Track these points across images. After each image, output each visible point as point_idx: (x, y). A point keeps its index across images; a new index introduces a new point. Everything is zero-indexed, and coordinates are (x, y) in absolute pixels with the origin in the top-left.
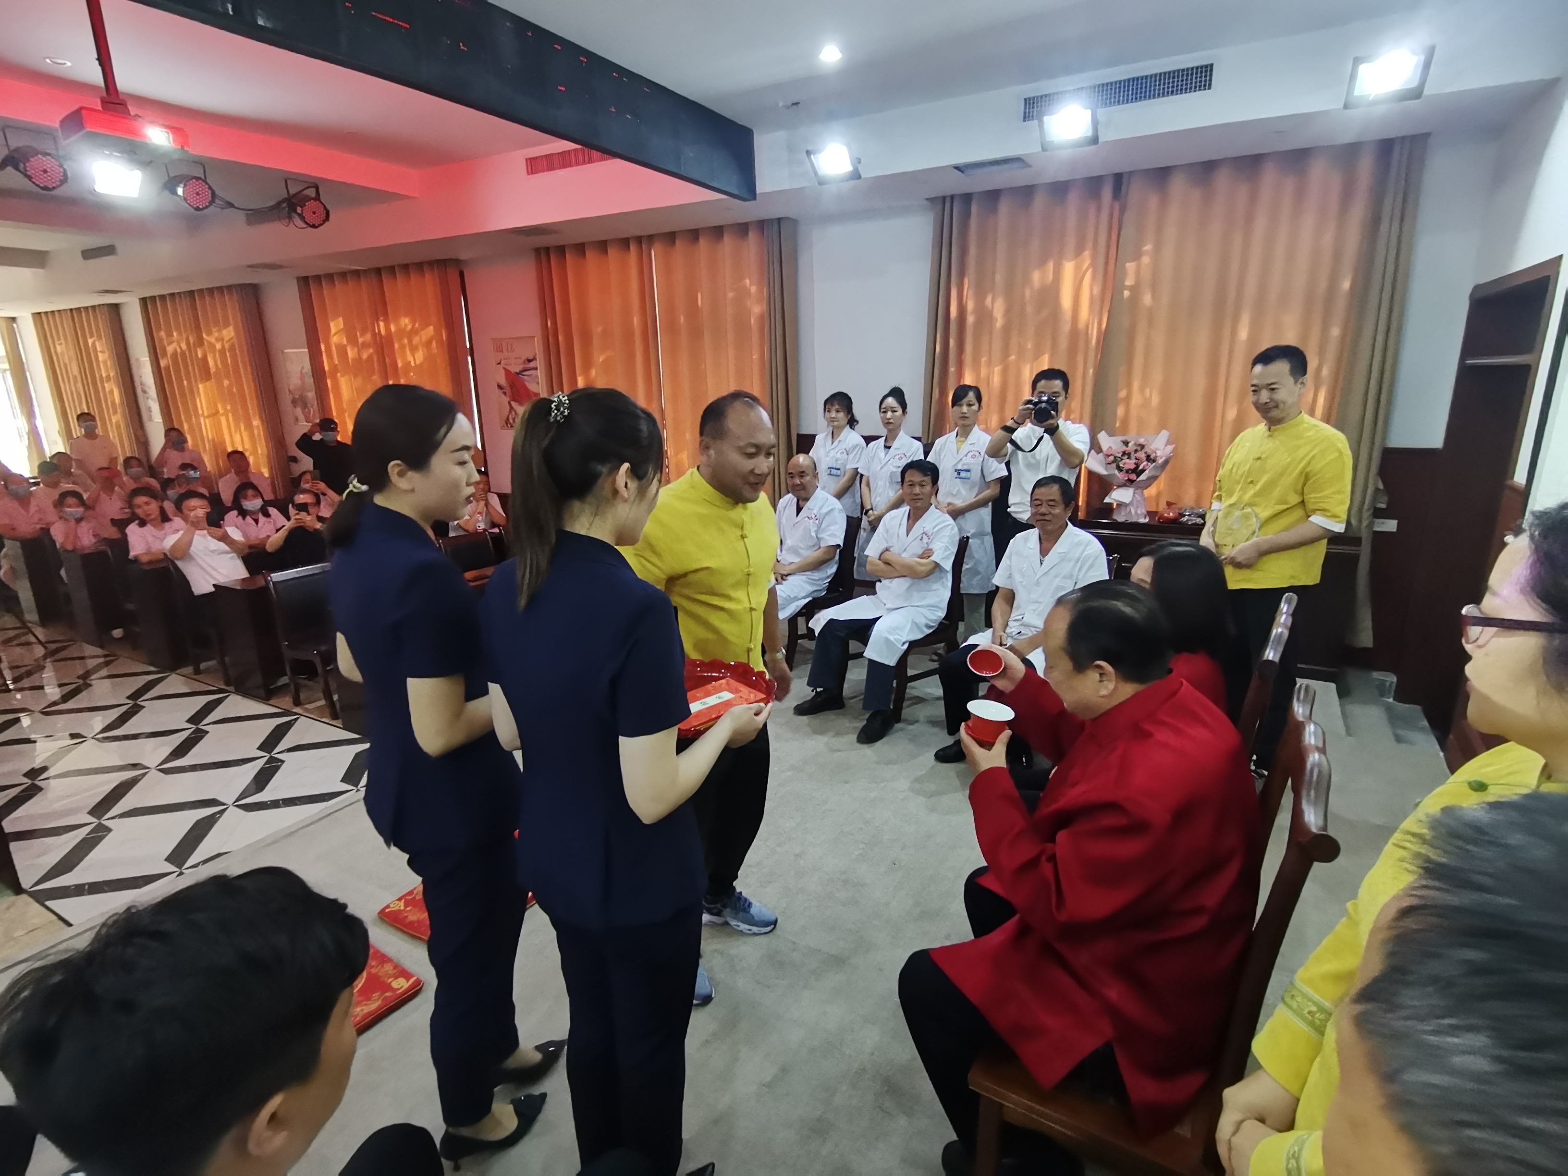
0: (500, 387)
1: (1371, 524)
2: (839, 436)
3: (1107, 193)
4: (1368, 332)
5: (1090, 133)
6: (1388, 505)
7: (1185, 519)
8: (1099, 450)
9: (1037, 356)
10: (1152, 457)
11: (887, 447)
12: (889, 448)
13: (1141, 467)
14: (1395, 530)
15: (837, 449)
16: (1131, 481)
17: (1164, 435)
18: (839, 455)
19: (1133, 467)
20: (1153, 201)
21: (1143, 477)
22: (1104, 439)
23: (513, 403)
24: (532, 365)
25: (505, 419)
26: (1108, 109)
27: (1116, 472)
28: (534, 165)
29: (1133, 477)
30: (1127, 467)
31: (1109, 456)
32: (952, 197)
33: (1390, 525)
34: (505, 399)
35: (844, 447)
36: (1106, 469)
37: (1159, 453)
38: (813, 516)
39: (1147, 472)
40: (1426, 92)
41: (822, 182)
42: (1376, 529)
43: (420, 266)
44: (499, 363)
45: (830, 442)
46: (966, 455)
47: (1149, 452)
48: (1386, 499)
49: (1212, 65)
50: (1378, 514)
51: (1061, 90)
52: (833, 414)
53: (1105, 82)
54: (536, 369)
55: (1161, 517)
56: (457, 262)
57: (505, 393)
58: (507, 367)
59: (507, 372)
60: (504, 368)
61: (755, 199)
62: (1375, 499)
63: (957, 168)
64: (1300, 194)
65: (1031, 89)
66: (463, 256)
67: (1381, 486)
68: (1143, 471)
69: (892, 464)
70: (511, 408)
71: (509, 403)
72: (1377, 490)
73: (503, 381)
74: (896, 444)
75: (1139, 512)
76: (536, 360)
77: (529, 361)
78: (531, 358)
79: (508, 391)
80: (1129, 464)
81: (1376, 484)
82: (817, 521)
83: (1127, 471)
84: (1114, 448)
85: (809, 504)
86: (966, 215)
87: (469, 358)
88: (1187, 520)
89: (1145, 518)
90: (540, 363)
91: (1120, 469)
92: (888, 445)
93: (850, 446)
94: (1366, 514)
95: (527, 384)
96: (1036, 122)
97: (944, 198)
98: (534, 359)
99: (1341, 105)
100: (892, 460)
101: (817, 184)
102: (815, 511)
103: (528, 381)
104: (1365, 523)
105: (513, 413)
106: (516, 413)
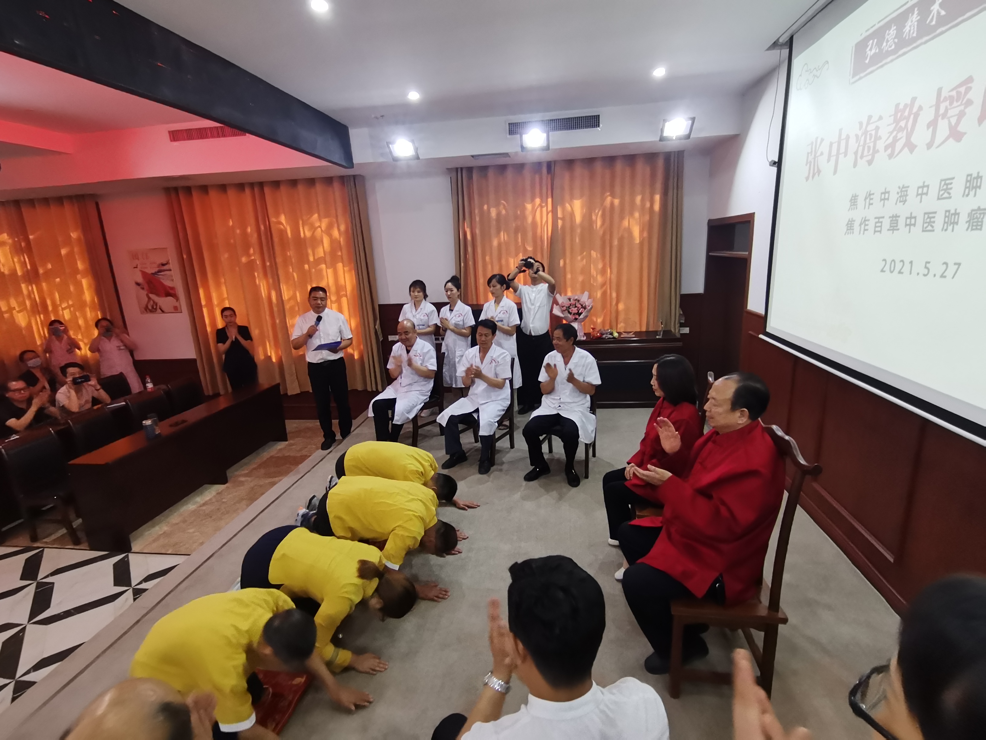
0: (138, 284)
1: (679, 330)
2: (420, 306)
3: (544, 170)
4: (669, 239)
5: (545, 144)
6: (685, 321)
7: (604, 336)
8: (557, 304)
9: (517, 255)
10: (584, 305)
11: (451, 310)
12: (452, 310)
13: (580, 312)
14: (688, 332)
15: (420, 314)
16: (576, 319)
17: (586, 294)
18: (422, 317)
19: (577, 312)
20: (567, 175)
21: (582, 317)
22: (560, 299)
23: (151, 296)
24: (166, 267)
25: (144, 306)
26: (556, 132)
27: (569, 315)
28: (175, 136)
29: (577, 317)
30: (573, 312)
31: (563, 307)
32: (462, 169)
33: (686, 330)
34: (143, 293)
35: (425, 312)
36: (563, 314)
37: (587, 304)
38: (418, 355)
39: (583, 313)
40: (691, 136)
41: (395, 160)
42: (681, 332)
43: (60, 200)
44: (136, 267)
45: (415, 310)
46: (500, 313)
47: (582, 303)
48: (684, 318)
49: (599, 116)
50: (682, 325)
51: (530, 120)
52: (416, 294)
53: (551, 119)
54: (171, 270)
55: (594, 336)
56: (92, 196)
57: (143, 289)
58: (143, 270)
59: (144, 274)
60: (141, 271)
61: (353, 167)
62: (679, 320)
63: (473, 156)
64: (633, 176)
65: (515, 119)
66: (99, 192)
67: (682, 313)
68: (581, 313)
69: (454, 320)
70: (149, 298)
71: (147, 295)
72: (680, 314)
73: (140, 280)
74: (456, 309)
75: (581, 334)
76: (169, 264)
77: (164, 265)
78: (165, 263)
79: (146, 286)
80: (574, 310)
81: (679, 311)
82: (421, 358)
83: (574, 314)
84: (565, 302)
85: (414, 347)
86: (470, 178)
88: (606, 337)
89: (584, 337)
90: (174, 266)
91: (570, 313)
92: (451, 309)
93: (429, 311)
94: (677, 325)
95: (162, 280)
96: (518, 136)
97: (457, 169)
98: (167, 263)
99: (658, 139)
100: (454, 317)
101: (392, 160)
102: (419, 352)
103: (164, 279)
104: (677, 331)
105: (152, 302)
106: (154, 302)
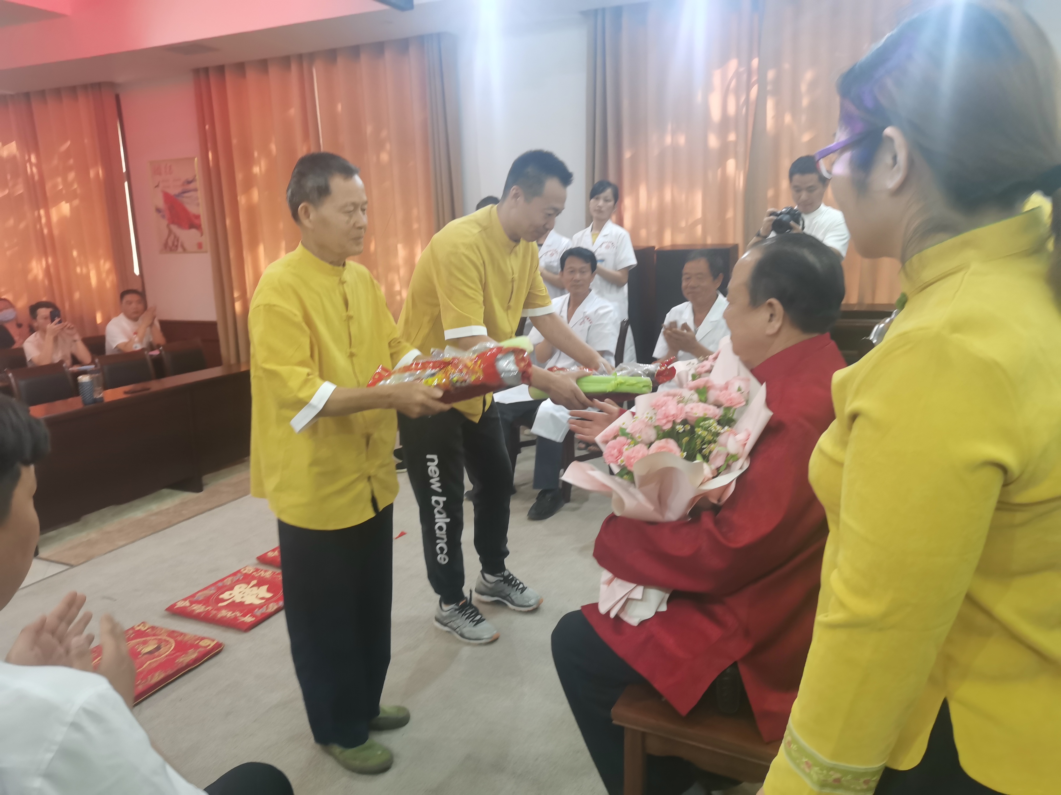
0: (158, 210)
23: (174, 228)
24: (192, 186)
25: (164, 242)
32: (604, 10)
34: (164, 222)
43: (73, 90)
44: (157, 186)
46: (601, 246)
54: (196, 190)
56: (112, 85)
57: (163, 217)
58: (165, 190)
59: (166, 196)
60: (163, 191)
61: (412, 9)
66: (120, 79)
70: (170, 232)
71: (168, 226)
73: (160, 203)
76: (196, 181)
77: (189, 182)
78: (190, 179)
79: (167, 214)
86: (618, 27)
87: (126, 184)
90: (199, 184)
95: (186, 205)
97: (595, 12)
98: (194, 180)
103: (186, 202)
105: (172, 237)
106: (175, 237)
